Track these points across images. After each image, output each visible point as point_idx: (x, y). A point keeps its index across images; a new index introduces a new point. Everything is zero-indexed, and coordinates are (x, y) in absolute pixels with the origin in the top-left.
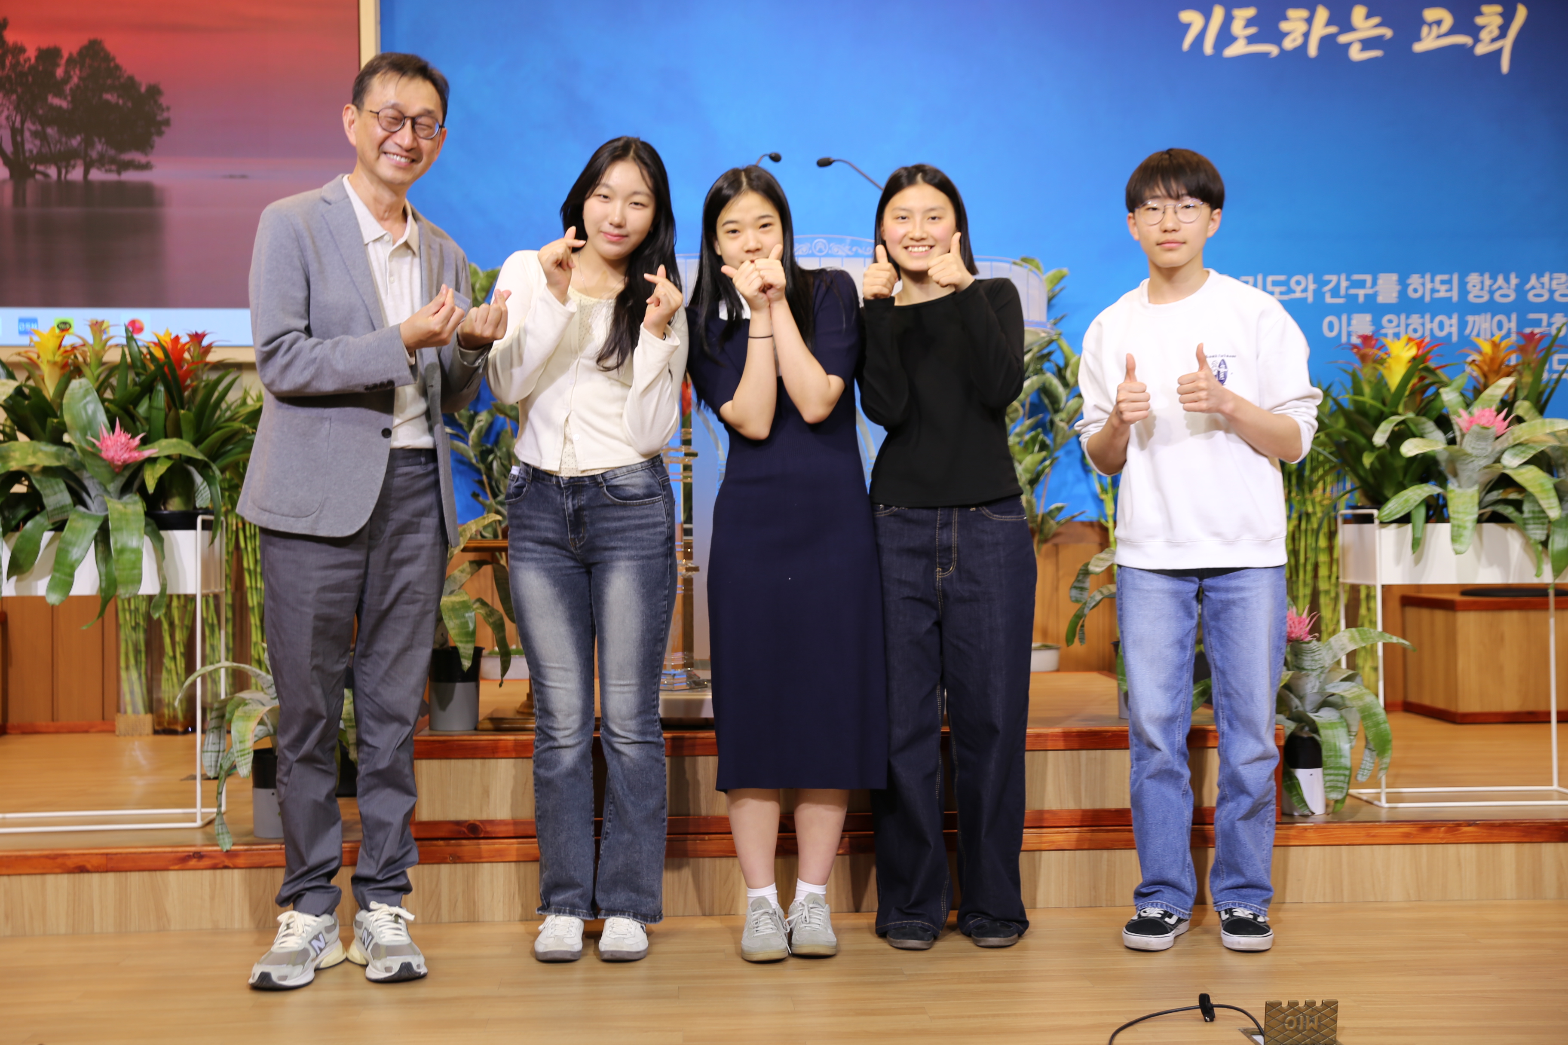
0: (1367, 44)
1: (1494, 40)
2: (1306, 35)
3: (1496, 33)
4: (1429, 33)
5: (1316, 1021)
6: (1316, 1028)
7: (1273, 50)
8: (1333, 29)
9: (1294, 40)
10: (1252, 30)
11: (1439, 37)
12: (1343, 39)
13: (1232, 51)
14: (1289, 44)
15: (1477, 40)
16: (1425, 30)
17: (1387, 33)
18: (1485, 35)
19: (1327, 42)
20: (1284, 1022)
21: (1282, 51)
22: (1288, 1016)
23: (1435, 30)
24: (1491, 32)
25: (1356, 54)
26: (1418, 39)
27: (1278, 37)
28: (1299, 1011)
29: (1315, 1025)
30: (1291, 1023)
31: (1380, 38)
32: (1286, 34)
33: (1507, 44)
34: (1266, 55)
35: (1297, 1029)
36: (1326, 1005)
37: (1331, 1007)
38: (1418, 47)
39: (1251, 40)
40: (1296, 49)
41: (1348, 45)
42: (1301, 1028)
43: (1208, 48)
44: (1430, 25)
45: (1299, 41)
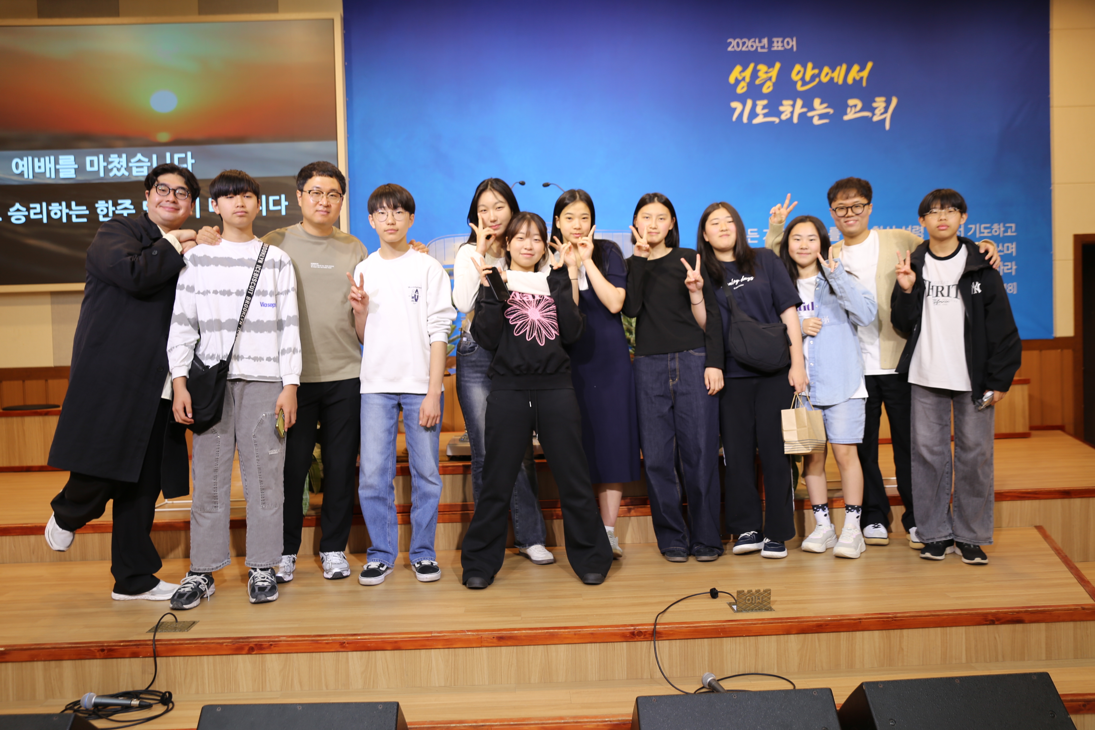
0: (821, 116)
1: (882, 114)
2: (792, 113)
3: (882, 111)
4: (851, 111)
5: (761, 599)
6: (761, 602)
7: (776, 120)
8: (805, 110)
9: (786, 115)
10: (766, 111)
11: (855, 113)
12: (810, 114)
13: (756, 121)
14: (784, 117)
15: (874, 114)
16: (849, 110)
17: (831, 111)
18: (878, 112)
19: (802, 115)
20: (745, 600)
21: (781, 120)
22: (747, 597)
23: (853, 110)
24: (880, 110)
25: (816, 121)
26: (846, 114)
27: (779, 114)
28: (753, 594)
29: (760, 601)
30: (749, 600)
31: (828, 113)
32: (782, 112)
33: (888, 115)
34: (773, 122)
35: (751, 603)
36: (765, 591)
37: (768, 592)
38: (846, 118)
39: (765, 115)
40: (787, 120)
41: (812, 117)
42: (753, 602)
43: (745, 120)
44: (851, 107)
45: (789, 116)
